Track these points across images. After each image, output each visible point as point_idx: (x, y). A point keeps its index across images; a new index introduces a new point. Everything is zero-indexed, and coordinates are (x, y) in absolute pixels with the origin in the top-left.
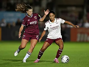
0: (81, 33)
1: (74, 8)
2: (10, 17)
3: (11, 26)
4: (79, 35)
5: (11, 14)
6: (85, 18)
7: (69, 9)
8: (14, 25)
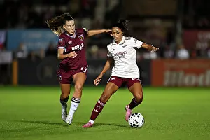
0: (172, 70)
1: (157, 22)
2: (35, 41)
3: (38, 57)
4: (167, 74)
5: (37, 34)
6: (179, 40)
7: (148, 22)
8: (42, 54)
